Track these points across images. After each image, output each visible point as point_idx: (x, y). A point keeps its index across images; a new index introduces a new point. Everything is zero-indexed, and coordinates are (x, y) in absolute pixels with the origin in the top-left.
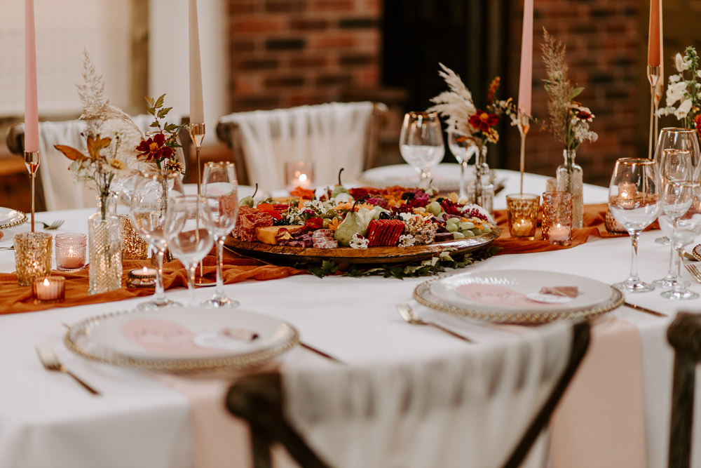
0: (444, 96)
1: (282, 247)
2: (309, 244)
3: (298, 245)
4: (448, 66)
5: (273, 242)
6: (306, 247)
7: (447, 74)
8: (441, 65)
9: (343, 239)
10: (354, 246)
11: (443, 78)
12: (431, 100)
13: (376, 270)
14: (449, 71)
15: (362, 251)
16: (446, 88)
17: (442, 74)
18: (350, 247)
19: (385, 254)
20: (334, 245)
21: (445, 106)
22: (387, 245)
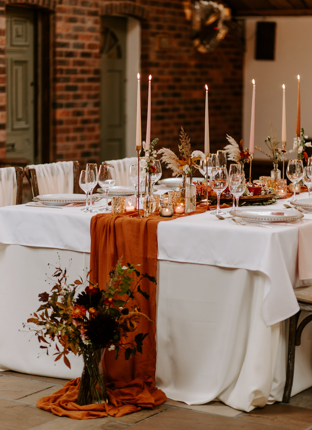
0: (228, 147)
4: (229, 135)
7: (229, 138)
8: (227, 135)
11: (227, 140)
12: (224, 148)
13: (258, 203)
14: (230, 137)
16: (229, 143)
17: (227, 138)
18: (247, 196)
21: (228, 150)
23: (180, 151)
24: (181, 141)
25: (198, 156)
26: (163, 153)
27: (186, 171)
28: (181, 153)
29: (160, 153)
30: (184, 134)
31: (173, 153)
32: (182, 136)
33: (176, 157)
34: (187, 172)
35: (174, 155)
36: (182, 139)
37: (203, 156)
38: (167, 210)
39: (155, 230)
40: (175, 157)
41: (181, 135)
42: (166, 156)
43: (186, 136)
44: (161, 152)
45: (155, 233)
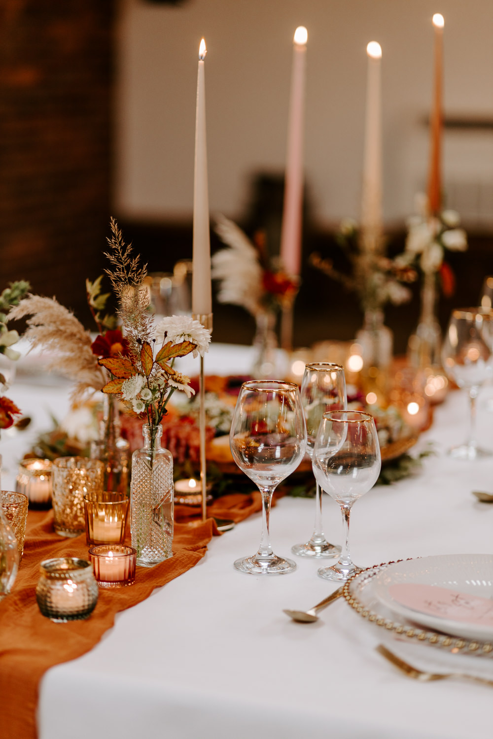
23: (92, 302)
24: (112, 278)
25: (182, 341)
26: (29, 317)
27: (135, 402)
28: (96, 311)
29: (20, 316)
30: (124, 249)
31: (70, 316)
32: (112, 258)
33: (81, 327)
34: (139, 406)
35: (73, 323)
36: (113, 268)
37: (202, 338)
38: (70, 587)
39: (31, 705)
40: (74, 329)
41: (112, 252)
42: (40, 328)
43: (131, 256)
44: (23, 310)
45: (30, 720)
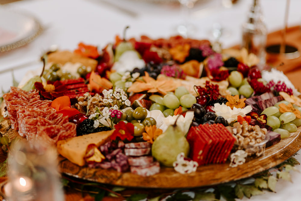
1: (92, 171)
2: (125, 168)
3: (112, 169)
5: (80, 163)
6: (123, 171)
9: (165, 161)
10: (180, 169)
15: (191, 178)
18: (175, 172)
19: (217, 180)
20: (156, 169)
22: (216, 163)
